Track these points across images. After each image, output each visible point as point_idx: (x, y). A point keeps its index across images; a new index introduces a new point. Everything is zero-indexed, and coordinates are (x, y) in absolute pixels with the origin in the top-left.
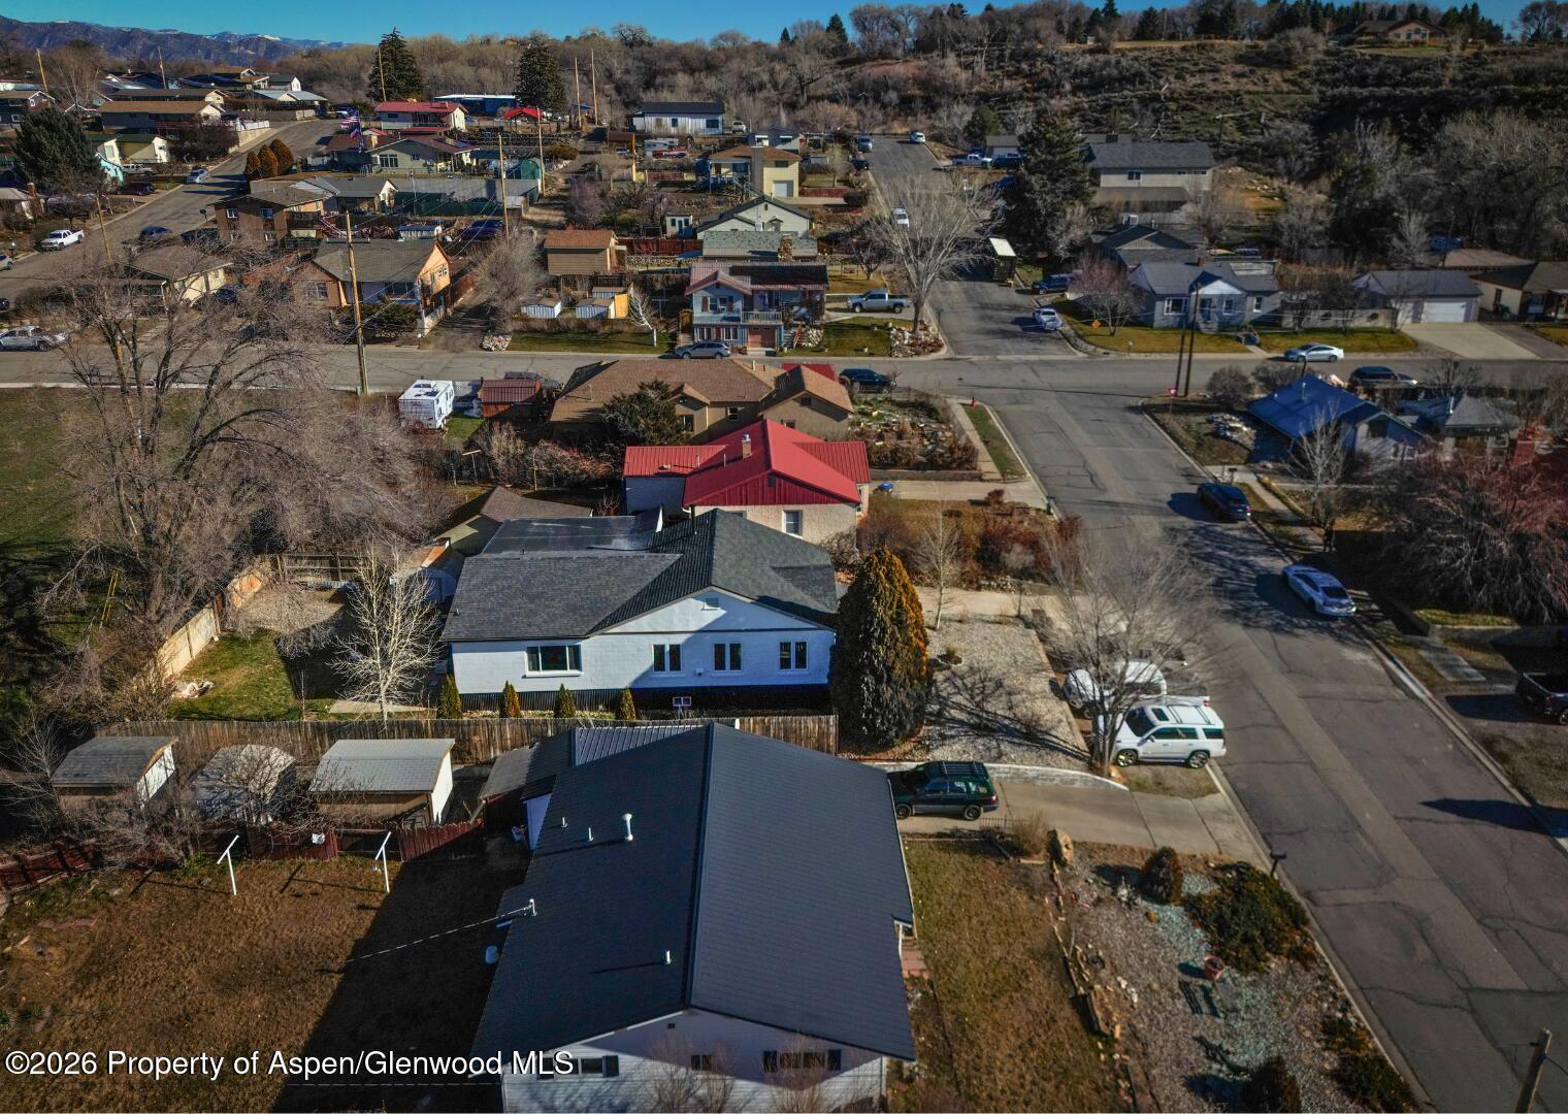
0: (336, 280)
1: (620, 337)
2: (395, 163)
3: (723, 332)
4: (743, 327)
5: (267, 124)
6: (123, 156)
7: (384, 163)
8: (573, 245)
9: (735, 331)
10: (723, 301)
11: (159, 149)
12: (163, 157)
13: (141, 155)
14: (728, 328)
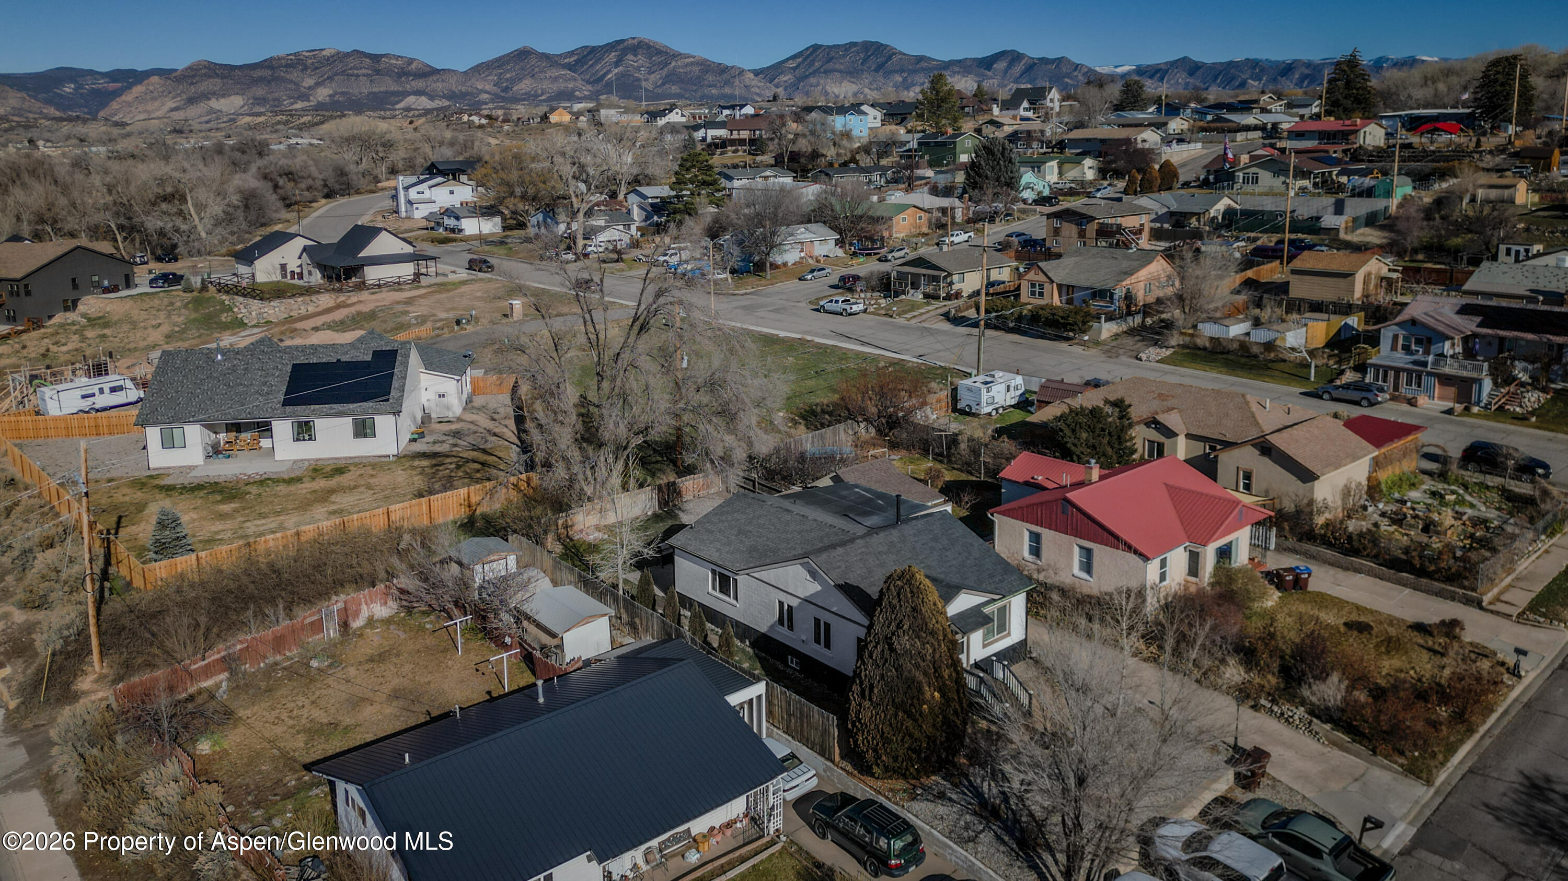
0: (1052, 282)
1: (1281, 366)
2: (1256, 180)
3: (1404, 377)
4: (1429, 374)
5: (1199, 145)
6: (1061, 174)
7: (1246, 181)
8: (1319, 267)
9: (1419, 377)
10: (1419, 342)
11: (1088, 169)
12: (1090, 175)
13: (1073, 173)
14: (1409, 372)
